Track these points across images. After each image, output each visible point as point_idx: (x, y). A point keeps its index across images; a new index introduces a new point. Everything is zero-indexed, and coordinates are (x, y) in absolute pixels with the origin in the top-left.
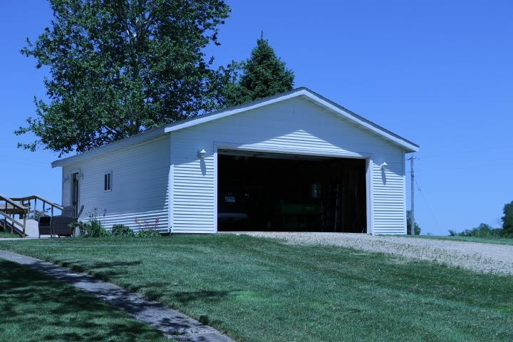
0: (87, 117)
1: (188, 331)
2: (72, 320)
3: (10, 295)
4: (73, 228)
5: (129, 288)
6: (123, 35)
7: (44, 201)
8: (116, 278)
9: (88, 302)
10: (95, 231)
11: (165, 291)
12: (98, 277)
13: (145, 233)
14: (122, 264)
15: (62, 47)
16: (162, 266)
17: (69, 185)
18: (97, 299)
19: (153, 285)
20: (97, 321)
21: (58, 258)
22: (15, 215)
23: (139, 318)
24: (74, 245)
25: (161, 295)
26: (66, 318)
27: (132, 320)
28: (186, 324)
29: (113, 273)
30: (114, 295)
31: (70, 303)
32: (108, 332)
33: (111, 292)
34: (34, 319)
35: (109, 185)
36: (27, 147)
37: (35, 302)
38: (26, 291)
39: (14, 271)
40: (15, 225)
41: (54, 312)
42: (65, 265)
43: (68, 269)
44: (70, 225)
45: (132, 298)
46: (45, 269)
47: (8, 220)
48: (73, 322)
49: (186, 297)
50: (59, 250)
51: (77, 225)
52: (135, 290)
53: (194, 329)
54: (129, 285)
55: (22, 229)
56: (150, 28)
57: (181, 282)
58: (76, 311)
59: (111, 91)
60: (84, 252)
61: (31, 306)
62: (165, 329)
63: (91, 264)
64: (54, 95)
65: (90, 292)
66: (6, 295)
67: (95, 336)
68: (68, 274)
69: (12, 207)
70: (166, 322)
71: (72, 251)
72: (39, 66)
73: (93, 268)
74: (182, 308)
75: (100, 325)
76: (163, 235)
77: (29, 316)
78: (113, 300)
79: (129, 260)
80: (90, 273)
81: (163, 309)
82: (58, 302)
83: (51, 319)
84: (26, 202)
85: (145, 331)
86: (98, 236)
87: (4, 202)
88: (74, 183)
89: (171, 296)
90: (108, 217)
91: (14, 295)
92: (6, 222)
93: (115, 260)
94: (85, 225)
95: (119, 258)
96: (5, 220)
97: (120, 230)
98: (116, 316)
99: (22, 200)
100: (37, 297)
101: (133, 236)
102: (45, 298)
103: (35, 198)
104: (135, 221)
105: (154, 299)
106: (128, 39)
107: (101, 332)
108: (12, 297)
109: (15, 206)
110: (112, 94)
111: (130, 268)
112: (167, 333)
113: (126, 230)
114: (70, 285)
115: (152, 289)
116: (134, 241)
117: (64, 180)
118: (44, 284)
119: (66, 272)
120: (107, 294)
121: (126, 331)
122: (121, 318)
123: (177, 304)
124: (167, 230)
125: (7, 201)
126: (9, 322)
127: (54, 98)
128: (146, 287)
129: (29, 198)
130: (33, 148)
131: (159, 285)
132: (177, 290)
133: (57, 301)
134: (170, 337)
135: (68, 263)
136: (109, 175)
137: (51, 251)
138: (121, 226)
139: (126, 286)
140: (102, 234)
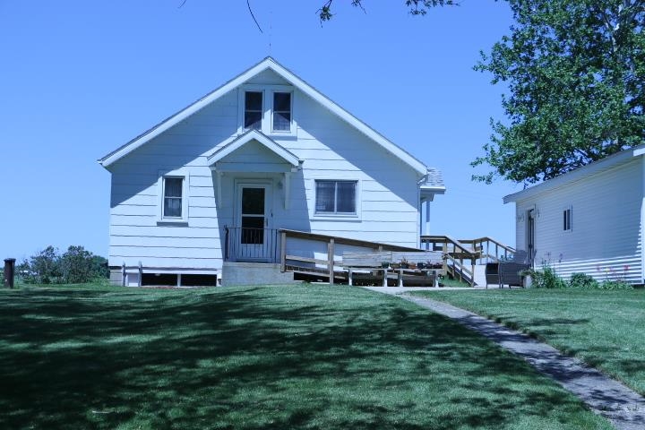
0: (551, 139)
1: (625, 407)
2: (487, 384)
3: (429, 352)
4: (523, 277)
5: (567, 351)
6: (601, 30)
7: (497, 244)
8: (553, 338)
9: (512, 365)
10: (550, 281)
11: (609, 357)
12: (533, 337)
13: (611, 283)
14: (566, 322)
15: (522, 55)
16: (617, 327)
17: (524, 224)
18: (522, 362)
19: (597, 349)
20: (514, 387)
21: (493, 313)
22: (464, 260)
23: (566, 387)
24: (518, 298)
25: (603, 362)
26: (481, 380)
27: (557, 389)
28: (623, 398)
29: (551, 333)
30: (545, 358)
31: (491, 365)
32: (524, 400)
33: (543, 355)
34: (447, 379)
35: (569, 224)
36: (482, 179)
37: (453, 361)
38: (446, 349)
39: (441, 325)
40: (464, 272)
41: (469, 373)
42: (499, 321)
43: (501, 325)
44: (520, 273)
45: (566, 363)
46: (474, 325)
47: (456, 266)
48: (486, 387)
49: (635, 365)
50: (499, 303)
51: (527, 274)
52: (572, 354)
53: (632, 405)
54: (567, 347)
55: (470, 277)
56: (637, 18)
57: (635, 348)
58: (495, 374)
59: (582, 104)
60: (525, 306)
61: (447, 365)
62: (594, 403)
63: (528, 320)
64: (514, 115)
65: (518, 354)
66: (425, 352)
67: (507, 403)
68: (500, 332)
69: (459, 251)
70: (597, 394)
71: (512, 305)
72: (495, 82)
73: (529, 325)
74: (627, 379)
75: (516, 392)
76: (635, 286)
77: (443, 376)
78: (543, 364)
79: (577, 317)
80: (525, 332)
81: (601, 379)
82: (477, 363)
83: (465, 381)
84: (478, 245)
85: (566, 402)
86: (552, 287)
87: (452, 245)
88: (529, 221)
89: (615, 364)
90: (565, 264)
91: (433, 352)
92: (455, 268)
93: (559, 317)
94: (537, 273)
95: (566, 315)
96: (454, 266)
97: (581, 281)
98: (540, 383)
99: (474, 242)
100: (455, 355)
101: (596, 287)
102: (466, 358)
103: (487, 240)
104: (598, 269)
105: (593, 366)
106: (607, 35)
107: (514, 399)
108: (431, 354)
109: (463, 250)
110: (584, 108)
111: (573, 328)
112: (596, 408)
113: (588, 281)
114: (497, 344)
115: (594, 354)
116: (594, 294)
117: (518, 218)
118: (468, 341)
119: (498, 329)
120: (537, 357)
121: (545, 400)
122: (544, 386)
123: (621, 373)
124: (640, 281)
125: (455, 245)
126: (422, 380)
127: (514, 118)
128: (587, 351)
129: (481, 240)
130: (489, 180)
131: (605, 350)
132: (627, 357)
133: (476, 361)
134: (597, 412)
135: (503, 318)
136: (569, 211)
137: (490, 303)
138: (582, 276)
139: (563, 349)
140: (557, 284)
